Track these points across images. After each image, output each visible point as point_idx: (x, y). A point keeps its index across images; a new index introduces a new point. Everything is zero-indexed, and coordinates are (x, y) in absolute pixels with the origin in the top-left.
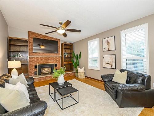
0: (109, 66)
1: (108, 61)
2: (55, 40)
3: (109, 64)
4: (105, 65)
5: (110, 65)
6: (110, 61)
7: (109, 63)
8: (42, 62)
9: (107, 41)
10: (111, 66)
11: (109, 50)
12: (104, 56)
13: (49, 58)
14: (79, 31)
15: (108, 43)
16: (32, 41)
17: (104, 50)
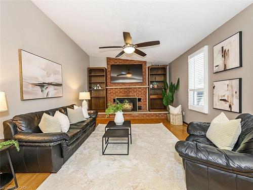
0: (226, 106)
1: (223, 94)
2: (139, 63)
3: (224, 100)
4: (218, 103)
5: (228, 105)
6: (227, 93)
7: (226, 98)
8: (121, 94)
9: (222, 47)
10: (230, 106)
11: (225, 70)
12: (215, 84)
13: (131, 90)
14: (157, 43)
15: (224, 53)
16: (109, 70)
17: (216, 69)
